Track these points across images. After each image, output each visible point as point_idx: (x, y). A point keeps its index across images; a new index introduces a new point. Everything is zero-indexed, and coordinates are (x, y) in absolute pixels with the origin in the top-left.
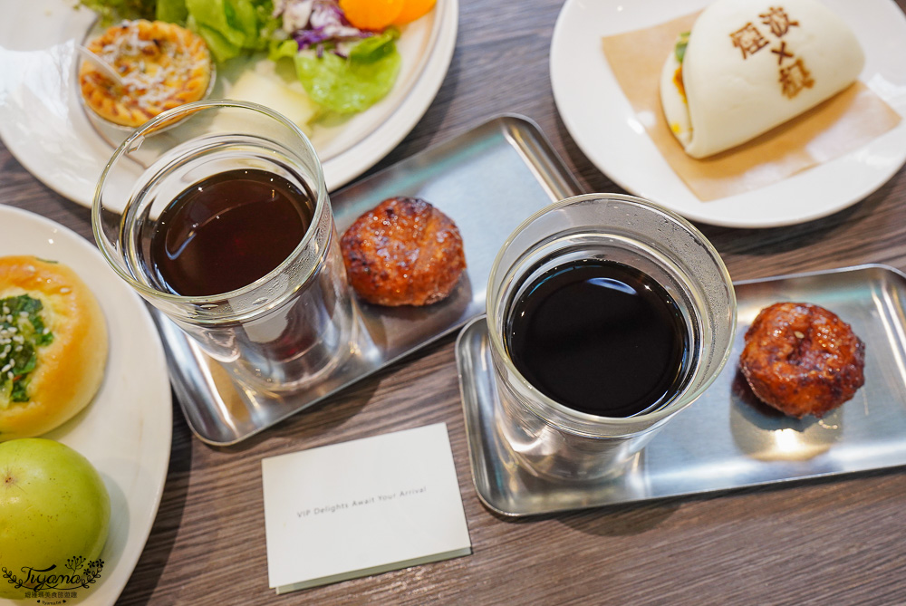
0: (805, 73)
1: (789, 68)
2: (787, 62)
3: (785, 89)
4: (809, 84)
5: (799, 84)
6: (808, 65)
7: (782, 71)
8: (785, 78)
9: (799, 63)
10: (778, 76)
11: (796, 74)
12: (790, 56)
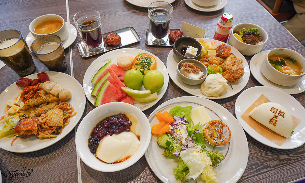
0: (275, 123)
1: (274, 119)
2: (275, 118)
3: (270, 121)
4: (275, 125)
5: (273, 123)
6: (277, 123)
7: (272, 118)
8: (271, 120)
9: (276, 121)
10: (271, 118)
11: (274, 122)
12: (277, 119)
